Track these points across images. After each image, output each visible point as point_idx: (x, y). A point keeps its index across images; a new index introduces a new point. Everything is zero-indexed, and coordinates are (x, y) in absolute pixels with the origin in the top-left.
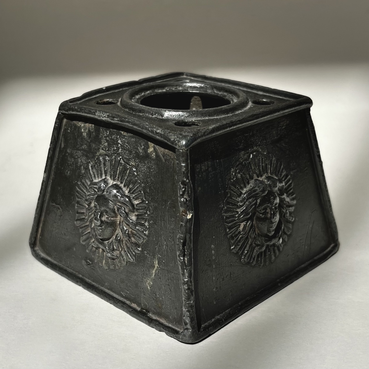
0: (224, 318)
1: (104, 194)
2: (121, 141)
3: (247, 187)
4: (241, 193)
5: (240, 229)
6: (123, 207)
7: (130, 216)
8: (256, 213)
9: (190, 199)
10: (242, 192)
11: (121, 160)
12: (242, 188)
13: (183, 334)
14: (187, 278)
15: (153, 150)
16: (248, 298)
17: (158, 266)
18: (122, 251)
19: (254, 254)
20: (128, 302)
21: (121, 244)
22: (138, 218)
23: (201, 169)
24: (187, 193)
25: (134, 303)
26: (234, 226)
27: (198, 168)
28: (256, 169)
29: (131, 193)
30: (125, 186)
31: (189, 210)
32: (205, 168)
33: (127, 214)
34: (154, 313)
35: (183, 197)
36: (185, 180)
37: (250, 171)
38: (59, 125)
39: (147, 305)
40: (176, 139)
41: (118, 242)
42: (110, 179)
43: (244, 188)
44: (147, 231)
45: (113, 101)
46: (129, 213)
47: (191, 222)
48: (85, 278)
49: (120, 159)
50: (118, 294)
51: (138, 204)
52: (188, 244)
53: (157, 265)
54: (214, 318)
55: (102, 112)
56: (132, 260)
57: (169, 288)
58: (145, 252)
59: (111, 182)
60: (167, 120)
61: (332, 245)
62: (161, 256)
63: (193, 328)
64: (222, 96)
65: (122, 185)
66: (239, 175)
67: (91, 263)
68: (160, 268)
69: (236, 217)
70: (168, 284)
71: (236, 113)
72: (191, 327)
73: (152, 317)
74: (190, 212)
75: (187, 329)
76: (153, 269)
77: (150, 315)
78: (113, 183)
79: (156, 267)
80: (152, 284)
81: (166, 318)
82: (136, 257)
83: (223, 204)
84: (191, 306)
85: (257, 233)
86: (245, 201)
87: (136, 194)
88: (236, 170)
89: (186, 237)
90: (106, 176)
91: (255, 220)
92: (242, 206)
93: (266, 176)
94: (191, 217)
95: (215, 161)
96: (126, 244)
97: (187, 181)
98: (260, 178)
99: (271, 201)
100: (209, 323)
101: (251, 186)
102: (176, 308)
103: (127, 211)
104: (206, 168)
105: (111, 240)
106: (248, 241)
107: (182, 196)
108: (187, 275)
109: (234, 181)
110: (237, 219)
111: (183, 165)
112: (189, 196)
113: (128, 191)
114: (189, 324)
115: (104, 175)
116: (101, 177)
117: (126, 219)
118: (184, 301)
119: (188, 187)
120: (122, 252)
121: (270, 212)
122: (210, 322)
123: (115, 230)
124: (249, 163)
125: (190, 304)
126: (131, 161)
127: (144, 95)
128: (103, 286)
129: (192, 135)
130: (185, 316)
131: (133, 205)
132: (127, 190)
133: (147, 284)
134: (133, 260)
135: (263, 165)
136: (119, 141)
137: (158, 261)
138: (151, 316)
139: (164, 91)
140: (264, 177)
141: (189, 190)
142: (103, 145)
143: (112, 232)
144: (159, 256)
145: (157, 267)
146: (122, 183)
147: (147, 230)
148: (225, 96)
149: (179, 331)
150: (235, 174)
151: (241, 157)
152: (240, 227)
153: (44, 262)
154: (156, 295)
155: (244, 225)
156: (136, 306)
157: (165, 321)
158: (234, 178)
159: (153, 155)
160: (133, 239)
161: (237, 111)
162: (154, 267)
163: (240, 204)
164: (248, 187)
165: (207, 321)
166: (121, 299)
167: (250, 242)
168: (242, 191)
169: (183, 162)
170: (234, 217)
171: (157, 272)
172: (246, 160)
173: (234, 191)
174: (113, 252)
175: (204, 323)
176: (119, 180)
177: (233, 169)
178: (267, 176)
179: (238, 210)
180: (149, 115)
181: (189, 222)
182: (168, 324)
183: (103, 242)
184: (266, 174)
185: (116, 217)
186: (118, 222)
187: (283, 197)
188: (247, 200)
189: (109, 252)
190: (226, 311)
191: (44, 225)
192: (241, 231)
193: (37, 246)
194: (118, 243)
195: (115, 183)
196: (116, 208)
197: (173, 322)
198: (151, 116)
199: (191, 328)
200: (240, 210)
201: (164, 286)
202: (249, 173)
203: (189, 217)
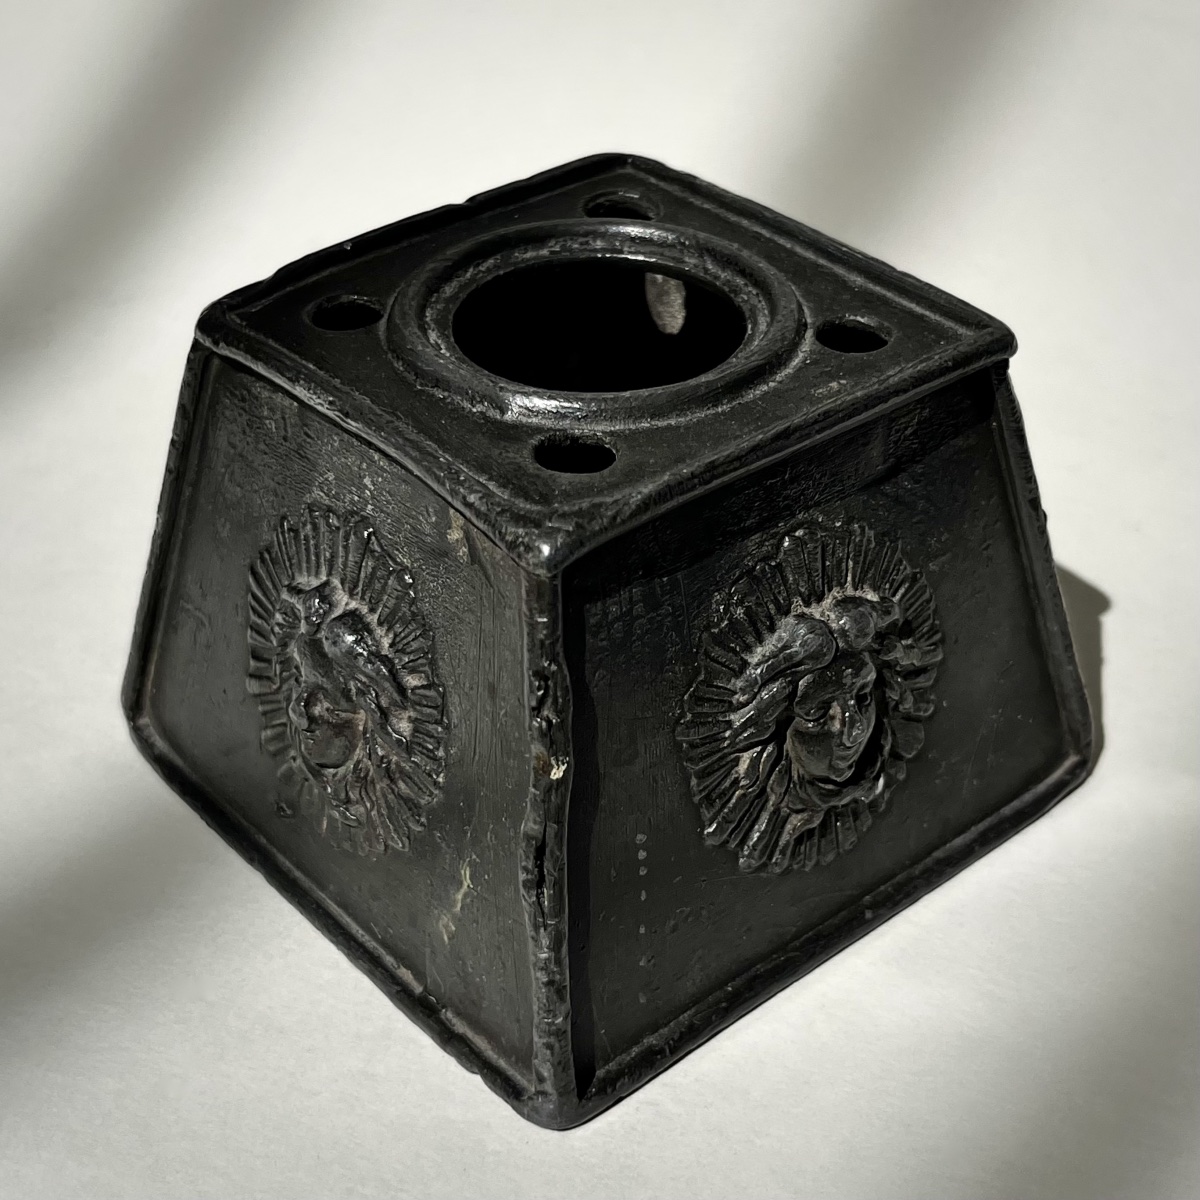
0: (671, 1042)
1: (319, 636)
2: (372, 481)
3: (767, 641)
4: (745, 664)
5: (737, 772)
6: (374, 690)
7: (395, 721)
8: (794, 718)
9: (562, 721)
10: (749, 660)
11: (373, 538)
12: (749, 649)
13: (533, 1106)
14: (545, 953)
15: (462, 535)
16: (758, 966)
17: (471, 886)
18: (372, 809)
19: (785, 838)
20: (389, 960)
21: (369, 791)
22: (416, 730)
23: (605, 614)
24: (552, 703)
25: (407, 967)
26: (716, 767)
27: (596, 614)
28: (802, 583)
29: (397, 651)
30: (380, 623)
31: (555, 754)
32: (621, 610)
33: (384, 714)
34: (458, 1014)
35: (539, 712)
36: (546, 665)
37: (779, 593)
38: (199, 376)
39: (440, 986)
40: (520, 539)
41: (359, 785)
42: (340, 586)
43: (756, 647)
44: (442, 775)
45: (370, 302)
46: (392, 708)
47: (563, 788)
48: (275, 850)
49: (369, 535)
50: (363, 928)
51: (416, 687)
52: (552, 852)
53: (469, 881)
54: (638, 1043)
55: (315, 387)
56: (401, 845)
57: (500, 958)
58: (435, 832)
59: (343, 602)
60: (515, 433)
61: (1071, 760)
62: (478, 860)
63: (562, 1093)
64: (726, 289)
65: (373, 619)
66: (740, 611)
67: (289, 812)
68: (475, 894)
69: (726, 739)
70: (496, 944)
71: (746, 399)
72: (557, 1090)
73: (454, 1025)
74: (561, 758)
75: (543, 1093)
76: (458, 889)
77: (448, 1015)
78: (347, 604)
79: (465, 886)
80: (454, 928)
81: (492, 1037)
82: (412, 838)
83: (682, 707)
84: (559, 1033)
85: (796, 778)
86: (756, 690)
87: (412, 657)
88: (731, 596)
89: (545, 831)
90: (329, 574)
91: (789, 740)
92: (744, 705)
93: (835, 598)
94: (561, 774)
95: (657, 580)
96: (384, 796)
97: (554, 667)
98: (814, 605)
99: (845, 685)
100: (620, 1065)
101: (780, 639)
102: (518, 1021)
103: (384, 702)
104: (624, 609)
105: (341, 770)
106: (767, 801)
107: (536, 713)
108: (545, 942)
109: (721, 630)
110: (729, 745)
111: (540, 620)
112: (558, 713)
113: (390, 641)
114: (548, 1082)
115: (324, 570)
116: (317, 574)
117: (383, 728)
118: (536, 1015)
119: (555, 684)
120: (373, 813)
121: (839, 716)
122: (626, 1058)
123: (350, 749)
124: (779, 565)
125: (554, 1028)
126: (400, 553)
127: (473, 279)
128: (323, 888)
129: (571, 529)
130: (540, 1057)
131: (401, 689)
132: (386, 635)
133: (441, 926)
134: (404, 847)
135: (828, 563)
136: (367, 481)
137: (471, 871)
138: (450, 1021)
139: (545, 252)
140: (829, 601)
141: (559, 694)
142: (321, 475)
143: (344, 753)
144: (474, 857)
145: (468, 886)
146: (372, 610)
147: (441, 772)
148: (736, 291)
149: (524, 1089)
150: (726, 607)
151: (750, 554)
152: (737, 765)
153: (162, 770)
154: (464, 964)
155: (752, 760)
156: (411, 976)
157: (489, 1047)
158: (721, 620)
159: (461, 554)
160: (402, 785)
161: (751, 389)
162: (461, 884)
163: (741, 699)
164: (771, 644)
165: (615, 1058)
166: (371, 944)
167: (771, 803)
168: (746, 658)
169: (541, 613)
170: (715, 741)
171: (468, 900)
172: (765, 559)
173: (719, 663)
174: (349, 806)
175: (605, 1065)
176: (364, 599)
177: (720, 594)
178: (839, 596)
179: (732, 717)
180: (462, 401)
181: (557, 790)
182: (495, 1056)
183: (318, 771)
184: (838, 589)
185: (355, 713)
186: (361, 728)
187: (890, 657)
188: (764, 685)
189: (336, 806)
190: (681, 1017)
191: (161, 657)
192: (742, 776)
193: (145, 712)
194: (361, 788)
195: (353, 605)
196: (353, 688)
197: (510, 1057)
198: (467, 405)
199: (555, 1092)
200: (737, 716)
201: (487, 948)
202: (776, 598)
203: (557, 774)
